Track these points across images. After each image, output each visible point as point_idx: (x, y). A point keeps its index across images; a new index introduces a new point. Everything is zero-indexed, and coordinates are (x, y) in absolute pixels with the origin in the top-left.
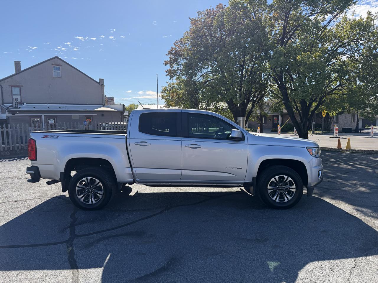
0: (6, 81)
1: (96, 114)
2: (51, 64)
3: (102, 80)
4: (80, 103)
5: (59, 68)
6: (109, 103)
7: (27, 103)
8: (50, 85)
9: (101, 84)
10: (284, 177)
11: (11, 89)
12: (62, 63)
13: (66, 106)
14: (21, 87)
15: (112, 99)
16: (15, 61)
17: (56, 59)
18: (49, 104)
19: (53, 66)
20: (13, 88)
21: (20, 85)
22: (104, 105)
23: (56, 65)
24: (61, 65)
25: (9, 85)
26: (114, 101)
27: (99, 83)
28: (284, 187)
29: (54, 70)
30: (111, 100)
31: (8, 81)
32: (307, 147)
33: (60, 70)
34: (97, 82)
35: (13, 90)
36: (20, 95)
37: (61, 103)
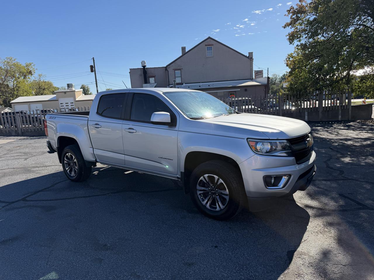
0: (171, 66)
1: (239, 90)
2: (205, 45)
3: (251, 54)
4: (229, 80)
5: (211, 48)
6: (257, 77)
7: (185, 84)
8: (204, 65)
9: (250, 58)
10: (214, 177)
11: (175, 72)
12: (214, 42)
13: (213, 84)
14: (182, 70)
15: (261, 72)
16: (182, 47)
17: (209, 40)
18: (202, 83)
19: (206, 47)
20: (176, 71)
21: (181, 68)
22: (251, 79)
23: (209, 45)
24: (212, 45)
25: (173, 69)
26: (262, 74)
27: (248, 57)
28: (217, 191)
29: (207, 50)
30: (259, 73)
31: (172, 66)
32: (247, 139)
33: (212, 50)
34: (246, 56)
35: (176, 73)
36: (181, 77)
37: (212, 81)
